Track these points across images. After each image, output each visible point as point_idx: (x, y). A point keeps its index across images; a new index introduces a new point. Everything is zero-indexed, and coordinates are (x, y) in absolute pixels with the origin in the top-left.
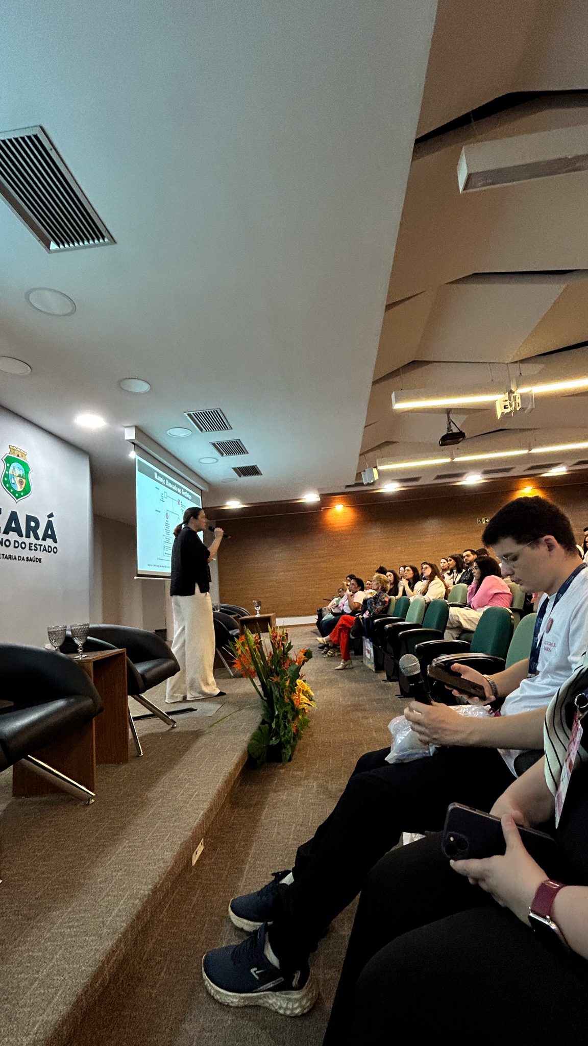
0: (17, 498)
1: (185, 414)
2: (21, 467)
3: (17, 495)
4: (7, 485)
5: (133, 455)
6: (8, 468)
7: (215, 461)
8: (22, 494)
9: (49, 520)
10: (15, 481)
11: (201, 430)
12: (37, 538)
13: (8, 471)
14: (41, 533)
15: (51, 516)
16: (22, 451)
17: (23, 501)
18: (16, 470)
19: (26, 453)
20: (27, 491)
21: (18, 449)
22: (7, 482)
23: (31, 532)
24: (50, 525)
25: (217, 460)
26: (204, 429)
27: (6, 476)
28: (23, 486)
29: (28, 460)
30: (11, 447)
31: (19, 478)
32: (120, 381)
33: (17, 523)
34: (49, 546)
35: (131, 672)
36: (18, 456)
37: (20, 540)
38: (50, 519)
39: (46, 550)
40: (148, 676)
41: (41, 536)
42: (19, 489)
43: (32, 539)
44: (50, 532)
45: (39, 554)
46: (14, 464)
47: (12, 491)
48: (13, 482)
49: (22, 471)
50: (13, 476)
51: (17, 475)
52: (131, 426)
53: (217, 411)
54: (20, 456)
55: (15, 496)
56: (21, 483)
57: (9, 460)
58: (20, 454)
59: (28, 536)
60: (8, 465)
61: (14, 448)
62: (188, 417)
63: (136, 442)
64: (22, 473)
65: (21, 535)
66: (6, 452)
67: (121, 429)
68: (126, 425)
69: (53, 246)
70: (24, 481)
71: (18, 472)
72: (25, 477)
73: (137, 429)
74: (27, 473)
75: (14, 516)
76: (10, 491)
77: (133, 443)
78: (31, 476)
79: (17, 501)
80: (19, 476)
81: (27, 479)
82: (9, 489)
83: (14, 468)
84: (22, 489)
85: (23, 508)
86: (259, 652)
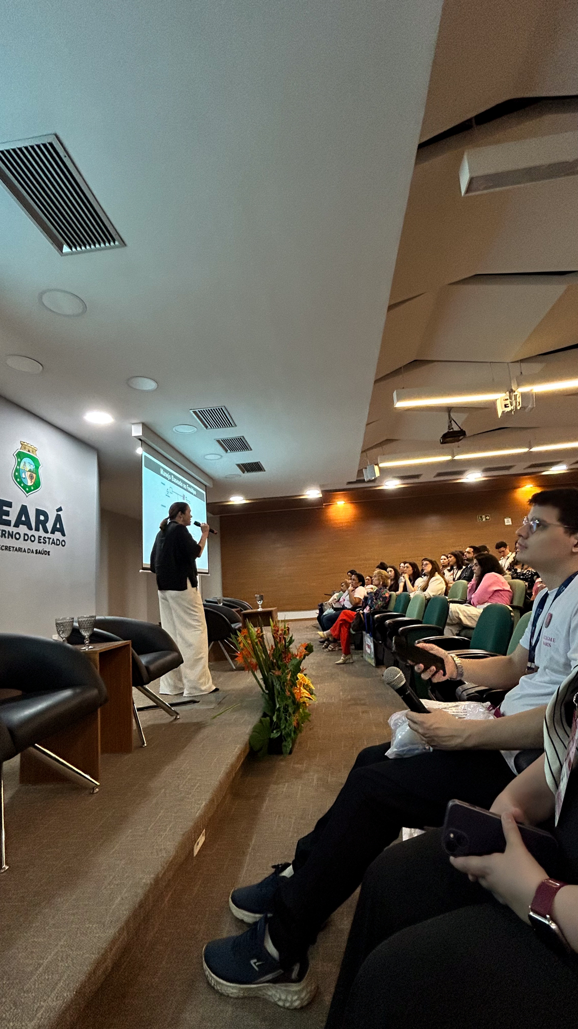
0: (28, 492)
1: (191, 411)
2: (31, 462)
3: (28, 490)
4: (18, 480)
5: (140, 451)
6: (19, 464)
7: (219, 457)
8: (32, 488)
9: (57, 514)
10: (25, 475)
11: (206, 427)
12: (46, 531)
13: (19, 466)
14: (49, 526)
15: (60, 509)
16: (32, 447)
17: (33, 496)
18: (27, 465)
19: (36, 449)
20: (37, 485)
21: (29, 445)
22: (18, 477)
23: (40, 526)
24: (58, 519)
25: (222, 456)
26: (209, 427)
27: (17, 470)
28: (33, 480)
29: (38, 455)
30: (22, 443)
31: (29, 473)
32: (128, 380)
33: (27, 517)
34: (57, 540)
35: (136, 664)
36: (29, 451)
37: (30, 533)
38: (59, 513)
39: (54, 543)
40: (152, 667)
41: (50, 530)
42: (29, 484)
43: (41, 533)
44: (58, 526)
45: (47, 547)
46: (24, 460)
47: (22, 485)
48: (24, 476)
49: (32, 466)
50: (24, 471)
51: (28, 470)
52: (139, 423)
53: (221, 409)
54: (31, 451)
55: (25, 490)
56: (31, 477)
57: (20, 456)
58: (30, 449)
59: (37, 529)
60: (19, 460)
61: (25, 444)
62: (194, 415)
63: (142, 438)
64: (32, 467)
65: (30, 528)
66: (17, 447)
67: (128, 426)
68: (133, 422)
69: (66, 249)
70: (34, 475)
71: (28, 468)
72: (34, 472)
73: (145, 426)
74: (37, 468)
75: (24, 510)
76: (21, 486)
77: (140, 440)
78: (40, 471)
79: (27, 495)
80: (30, 471)
81: (37, 473)
82: (20, 483)
83: (25, 463)
84: (32, 483)
85: (33, 502)
86: (261, 645)
